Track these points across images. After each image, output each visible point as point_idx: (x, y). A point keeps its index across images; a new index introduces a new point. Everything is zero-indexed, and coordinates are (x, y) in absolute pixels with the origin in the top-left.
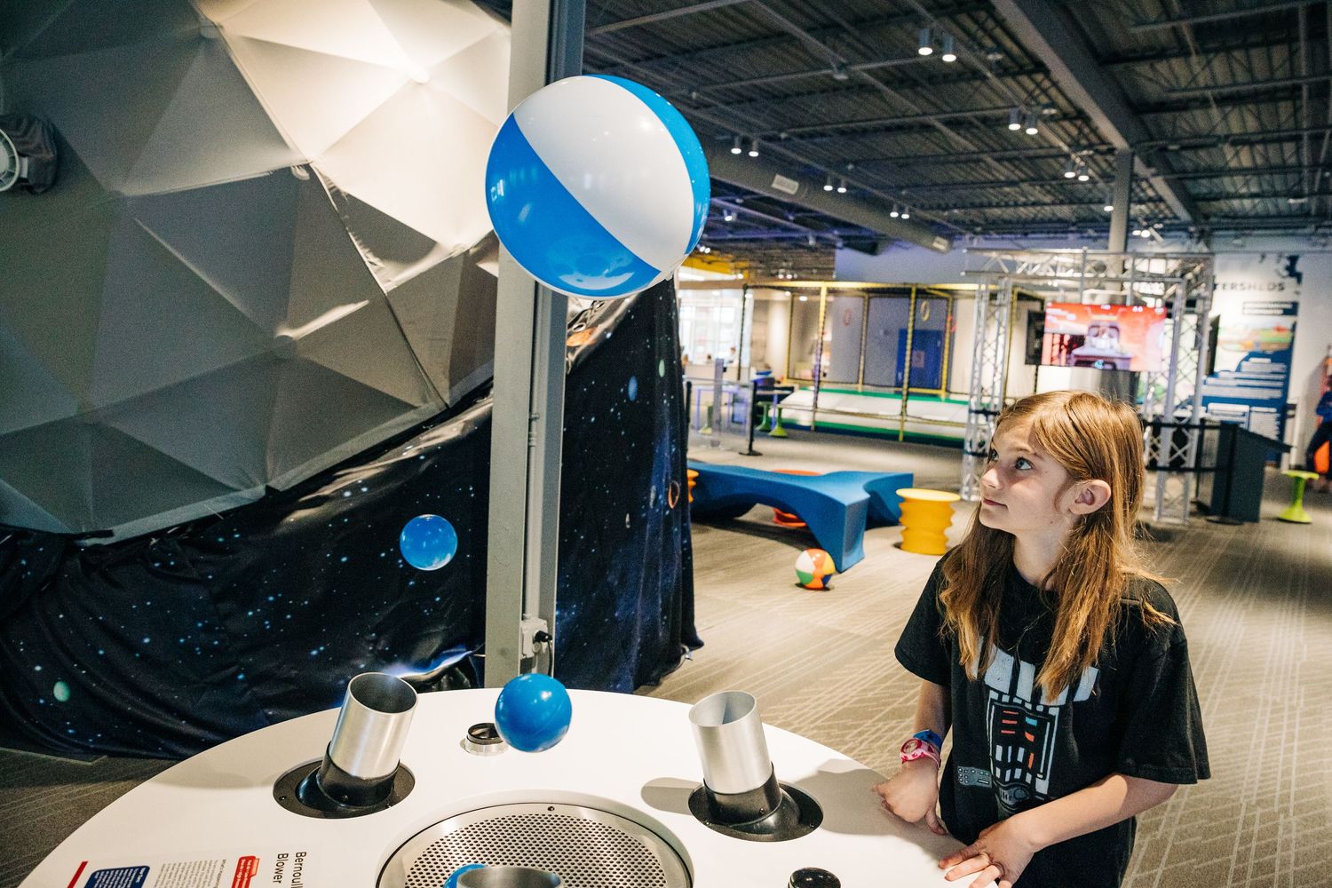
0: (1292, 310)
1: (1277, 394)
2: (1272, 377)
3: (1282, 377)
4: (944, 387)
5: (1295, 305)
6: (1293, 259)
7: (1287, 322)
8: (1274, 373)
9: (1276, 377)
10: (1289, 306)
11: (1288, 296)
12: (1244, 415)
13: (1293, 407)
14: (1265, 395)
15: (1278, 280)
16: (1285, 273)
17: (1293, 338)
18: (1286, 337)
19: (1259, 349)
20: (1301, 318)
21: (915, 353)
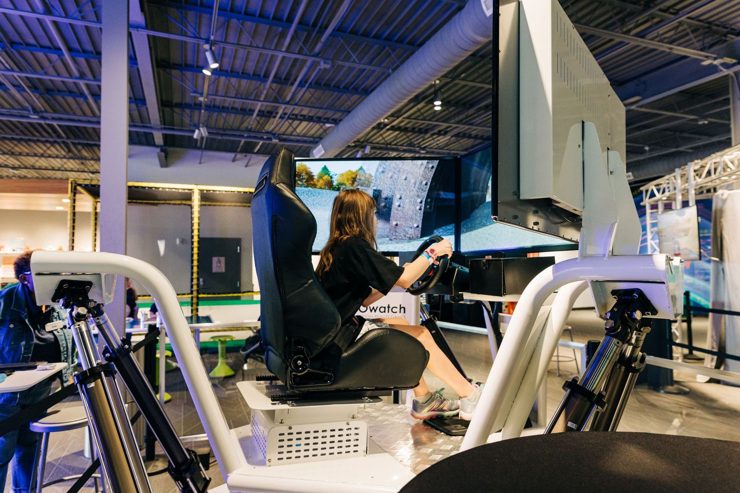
21: (215, 259)
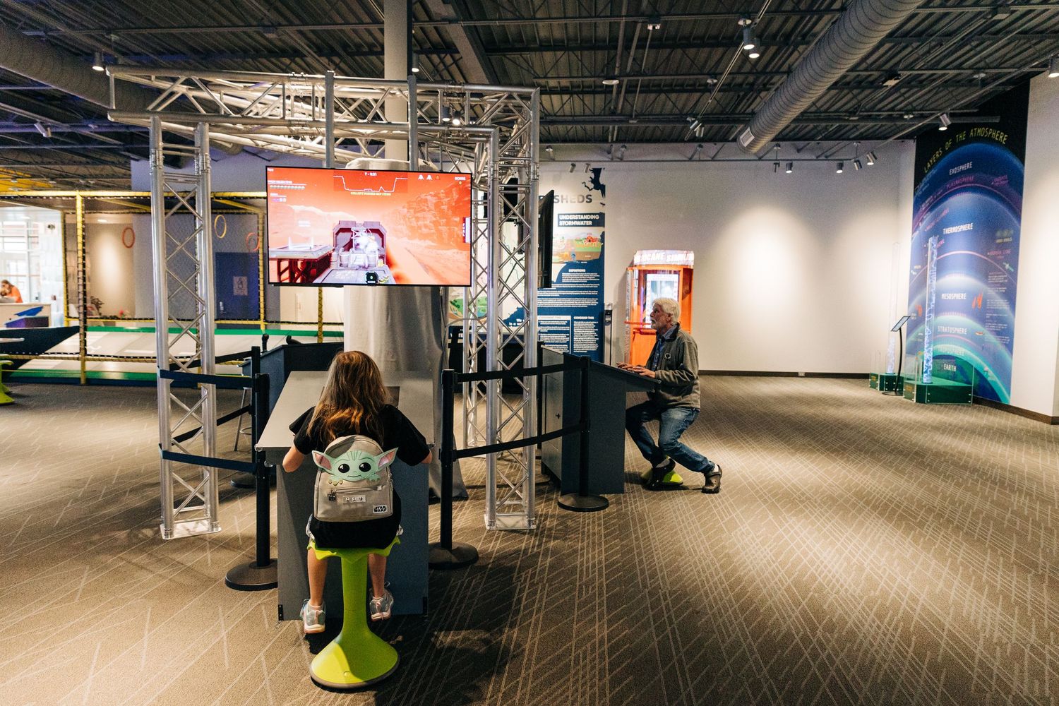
0: (599, 221)
1: (594, 302)
2: (587, 286)
3: (596, 286)
4: (262, 316)
5: (602, 215)
6: (597, 172)
7: (596, 232)
8: (589, 282)
9: (592, 286)
10: (597, 217)
11: (594, 207)
12: (568, 325)
13: (610, 313)
14: (584, 303)
15: (587, 192)
16: (591, 186)
17: (603, 247)
18: (596, 247)
19: (575, 260)
20: (608, 228)
21: (236, 279)
